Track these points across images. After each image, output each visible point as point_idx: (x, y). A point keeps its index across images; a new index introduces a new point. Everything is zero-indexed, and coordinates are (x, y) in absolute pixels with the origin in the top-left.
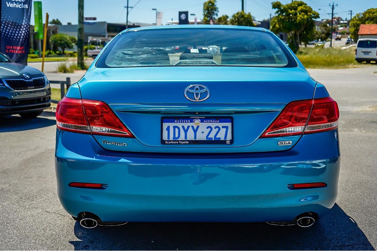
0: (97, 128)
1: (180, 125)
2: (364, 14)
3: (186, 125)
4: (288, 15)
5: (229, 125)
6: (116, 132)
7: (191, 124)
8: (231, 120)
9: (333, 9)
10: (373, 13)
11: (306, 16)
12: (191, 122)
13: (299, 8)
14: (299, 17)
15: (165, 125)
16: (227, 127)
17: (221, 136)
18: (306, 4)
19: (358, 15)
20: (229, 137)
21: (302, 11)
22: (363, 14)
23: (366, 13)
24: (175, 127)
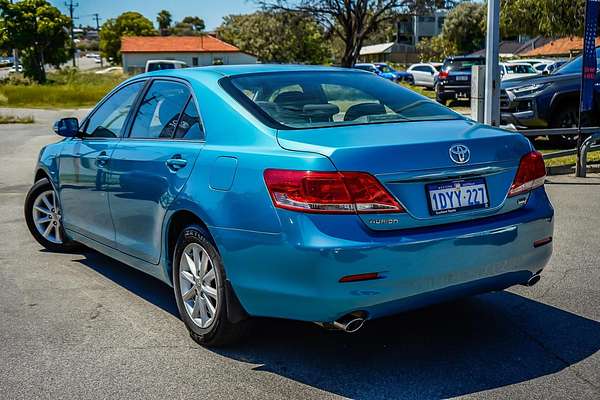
0: (363, 205)
1: (443, 191)
2: (119, 20)
3: (449, 191)
4: (21, 19)
5: (482, 186)
6: (384, 208)
7: (453, 190)
8: (483, 181)
9: (71, 11)
10: (133, 19)
11: (51, 23)
12: (454, 187)
13: (40, 10)
14: (42, 24)
15: (432, 193)
16: (482, 189)
17: (479, 199)
18: (49, 4)
19: (110, 22)
20: (486, 201)
21: (44, 14)
22: (117, 20)
23: (121, 18)
24: (440, 195)
